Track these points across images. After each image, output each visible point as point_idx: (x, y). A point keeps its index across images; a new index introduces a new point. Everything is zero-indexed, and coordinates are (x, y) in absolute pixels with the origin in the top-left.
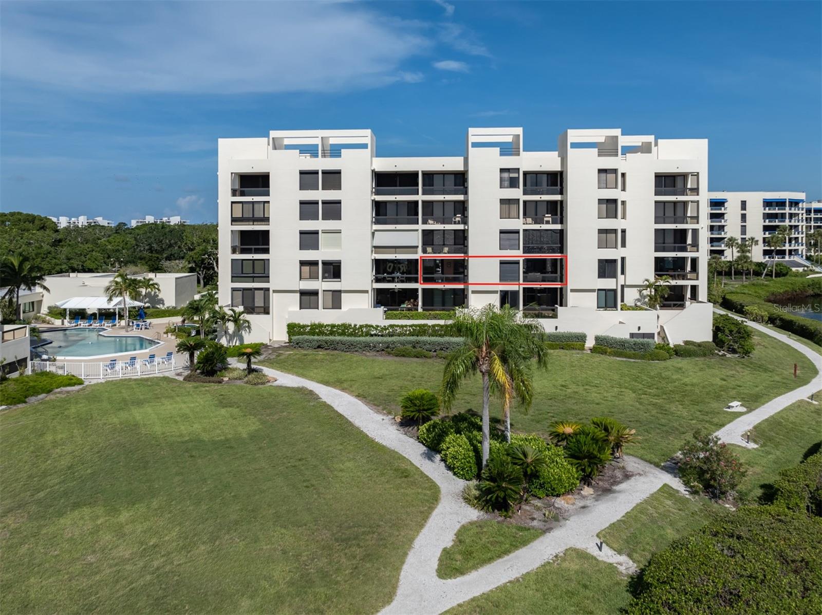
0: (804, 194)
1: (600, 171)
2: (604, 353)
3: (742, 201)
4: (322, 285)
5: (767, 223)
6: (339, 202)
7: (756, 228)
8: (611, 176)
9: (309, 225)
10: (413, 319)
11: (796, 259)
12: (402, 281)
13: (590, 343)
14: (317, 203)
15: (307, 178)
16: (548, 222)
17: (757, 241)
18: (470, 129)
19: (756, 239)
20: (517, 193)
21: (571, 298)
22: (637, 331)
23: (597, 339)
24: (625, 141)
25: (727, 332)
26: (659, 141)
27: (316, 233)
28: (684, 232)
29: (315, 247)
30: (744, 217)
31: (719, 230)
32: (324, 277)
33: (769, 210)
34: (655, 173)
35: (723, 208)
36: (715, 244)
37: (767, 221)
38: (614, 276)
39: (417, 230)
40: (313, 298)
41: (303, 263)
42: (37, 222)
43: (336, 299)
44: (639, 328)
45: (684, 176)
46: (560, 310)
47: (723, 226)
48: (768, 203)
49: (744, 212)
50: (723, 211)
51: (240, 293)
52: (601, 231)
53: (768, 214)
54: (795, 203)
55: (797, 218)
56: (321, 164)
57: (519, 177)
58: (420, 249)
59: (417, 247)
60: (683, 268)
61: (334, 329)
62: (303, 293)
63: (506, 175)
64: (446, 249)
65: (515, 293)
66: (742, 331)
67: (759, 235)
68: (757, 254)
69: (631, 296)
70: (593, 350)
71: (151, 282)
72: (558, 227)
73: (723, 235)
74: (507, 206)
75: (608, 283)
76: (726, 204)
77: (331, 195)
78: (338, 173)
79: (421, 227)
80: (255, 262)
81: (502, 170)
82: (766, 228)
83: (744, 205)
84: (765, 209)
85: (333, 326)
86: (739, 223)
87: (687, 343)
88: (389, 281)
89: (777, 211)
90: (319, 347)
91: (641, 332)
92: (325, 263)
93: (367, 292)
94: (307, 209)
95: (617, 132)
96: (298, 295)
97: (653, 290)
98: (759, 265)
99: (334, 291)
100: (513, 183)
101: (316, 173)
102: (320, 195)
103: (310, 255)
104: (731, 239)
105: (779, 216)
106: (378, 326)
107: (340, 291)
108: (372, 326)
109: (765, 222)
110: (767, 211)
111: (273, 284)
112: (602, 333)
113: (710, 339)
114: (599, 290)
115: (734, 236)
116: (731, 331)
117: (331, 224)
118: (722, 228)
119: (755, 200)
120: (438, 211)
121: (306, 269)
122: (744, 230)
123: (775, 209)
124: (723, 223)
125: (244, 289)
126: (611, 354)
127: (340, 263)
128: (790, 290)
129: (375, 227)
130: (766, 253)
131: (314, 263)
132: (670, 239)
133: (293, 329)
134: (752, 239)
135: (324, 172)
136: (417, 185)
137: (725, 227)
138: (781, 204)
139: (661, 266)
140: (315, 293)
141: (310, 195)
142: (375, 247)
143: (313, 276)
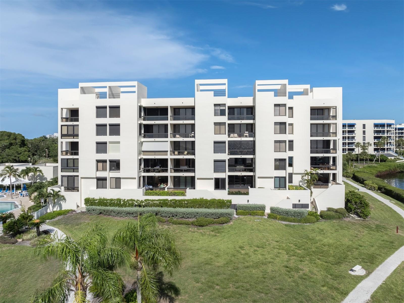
0: (394, 121)
1: (276, 105)
2: (275, 218)
3: (363, 124)
4: (108, 174)
5: (376, 135)
6: (119, 125)
7: (370, 138)
8: (282, 108)
9: (102, 139)
10: (161, 195)
11: (390, 152)
12: (159, 172)
13: (268, 211)
14: (105, 125)
15: (101, 112)
16: (246, 136)
17: (371, 144)
18: (196, 81)
19: (370, 143)
20: (224, 119)
21: (258, 182)
22: (298, 203)
23: (272, 209)
24: (291, 88)
25: (353, 202)
26: (314, 89)
27: (105, 143)
28: (329, 141)
29: (105, 151)
30: (364, 132)
31: (352, 139)
32: (111, 169)
33: (377, 128)
34: (311, 107)
35: (354, 128)
36: (350, 145)
37: (376, 134)
38: (284, 168)
39: (167, 141)
40: (104, 182)
41: (98, 161)
42: (12, 136)
43: (117, 183)
44: (299, 201)
45: (329, 109)
46: (251, 190)
47: (354, 137)
48: (376, 125)
49: (364, 130)
50: (354, 129)
51: (66, 178)
52: (276, 142)
53: (376, 130)
54: (389, 125)
55: (390, 132)
56: (108, 102)
57: (225, 109)
58: (169, 153)
59: (167, 151)
60: (328, 163)
61: (112, 203)
62: (99, 179)
63: (218, 108)
64: (186, 152)
65: (224, 180)
66: (363, 203)
67: (372, 141)
68: (371, 151)
69: (297, 180)
70: (269, 216)
71: (38, 169)
72: (251, 139)
73: (354, 141)
74: (219, 126)
75: (281, 173)
76: (355, 126)
77: (114, 121)
78: (118, 107)
79: (170, 139)
80: (75, 160)
81: (215, 105)
82: (375, 138)
83: (364, 126)
84: (375, 128)
85: (112, 200)
86: (362, 135)
87: (329, 209)
88: (152, 172)
89: (380, 129)
90: (100, 213)
91: (300, 203)
92: (111, 161)
93: (135, 178)
94: (101, 130)
95: (286, 82)
96: (96, 180)
97: (310, 177)
98: (372, 156)
99: (116, 178)
100: (222, 113)
101: (105, 107)
102: (108, 121)
103: (102, 156)
104: (358, 143)
105: (382, 132)
106: (138, 200)
107: (120, 178)
108: (134, 200)
109: (375, 134)
110: (376, 129)
111: (81, 173)
112: (275, 205)
113: (343, 206)
114: (275, 177)
115: (359, 142)
116: (356, 203)
117: (114, 138)
118: (353, 138)
119: (370, 124)
120: (182, 130)
121: (100, 165)
122: (364, 138)
123: (380, 128)
124: (354, 135)
125: (68, 176)
126: (279, 220)
127: (120, 161)
128: (388, 170)
129: (143, 140)
130: (375, 150)
131: (104, 161)
132: (321, 145)
133: (88, 201)
134: (369, 143)
135: (110, 107)
136: (168, 115)
137: (355, 137)
138: (383, 125)
139: (315, 162)
140: (105, 179)
141: (102, 121)
142: (143, 151)
143: (104, 169)
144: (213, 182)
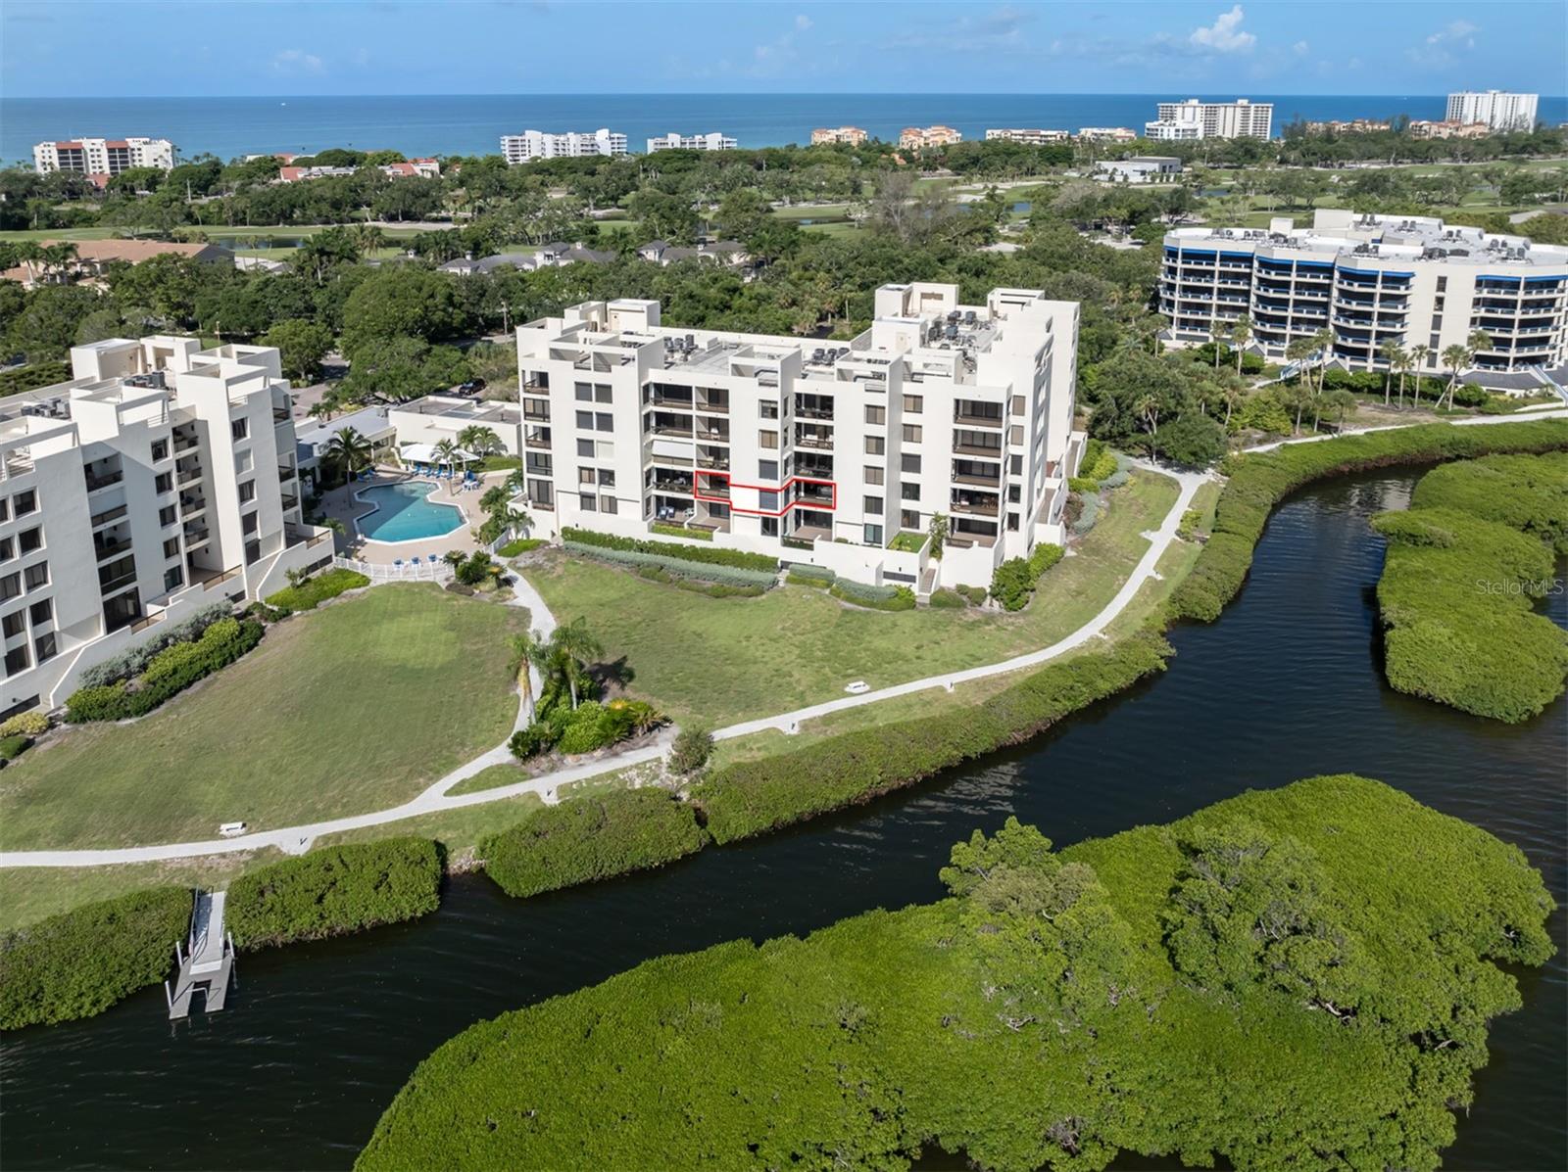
1: (867, 406)
3: (1439, 278)
4: (597, 490)
5: (1481, 314)
6: (611, 415)
9: (586, 434)
10: (674, 536)
11: (1532, 371)
14: (590, 414)
15: (582, 390)
21: (837, 529)
22: (897, 571)
27: (592, 441)
29: (591, 455)
30: (1440, 301)
32: (601, 483)
33: (1486, 293)
34: (956, 402)
35: (1405, 287)
37: (1481, 310)
38: (881, 512)
39: (690, 444)
40: (592, 500)
41: (581, 469)
43: (612, 505)
44: (900, 568)
46: (820, 541)
47: (1402, 315)
48: (1485, 283)
49: (1441, 294)
50: (1404, 291)
51: (535, 483)
52: (867, 467)
53: (1484, 299)
56: (594, 378)
57: (778, 408)
58: (695, 462)
59: (691, 460)
62: (583, 496)
63: (765, 405)
64: (718, 464)
72: (825, 451)
73: (1398, 329)
74: (767, 436)
75: (875, 519)
76: (1412, 281)
77: (604, 408)
78: (609, 387)
79: (696, 441)
80: (547, 457)
81: (761, 400)
83: (1442, 283)
84: (1478, 292)
86: (1430, 310)
88: (670, 490)
89: (1501, 295)
91: (901, 572)
92: (601, 471)
93: (638, 502)
94: (584, 419)
96: (578, 496)
99: (610, 497)
101: (589, 385)
102: (594, 407)
103: (587, 462)
106: (639, 541)
107: (615, 498)
108: (634, 540)
109: (1475, 312)
110: (1483, 295)
111: (556, 480)
113: (988, 584)
114: (865, 524)
117: (604, 435)
119: (1463, 277)
121: (585, 473)
123: (1498, 293)
124: (1402, 310)
125: (538, 481)
127: (614, 472)
129: (653, 436)
131: (591, 470)
133: (567, 532)
135: (597, 386)
136: (691, 399)
137: (1405, 317)
138: (1510, 285)
140: (592, 497)
141: (585, 406)
142: (655, 456)
143: (591, 481)
144: (759, 523)
